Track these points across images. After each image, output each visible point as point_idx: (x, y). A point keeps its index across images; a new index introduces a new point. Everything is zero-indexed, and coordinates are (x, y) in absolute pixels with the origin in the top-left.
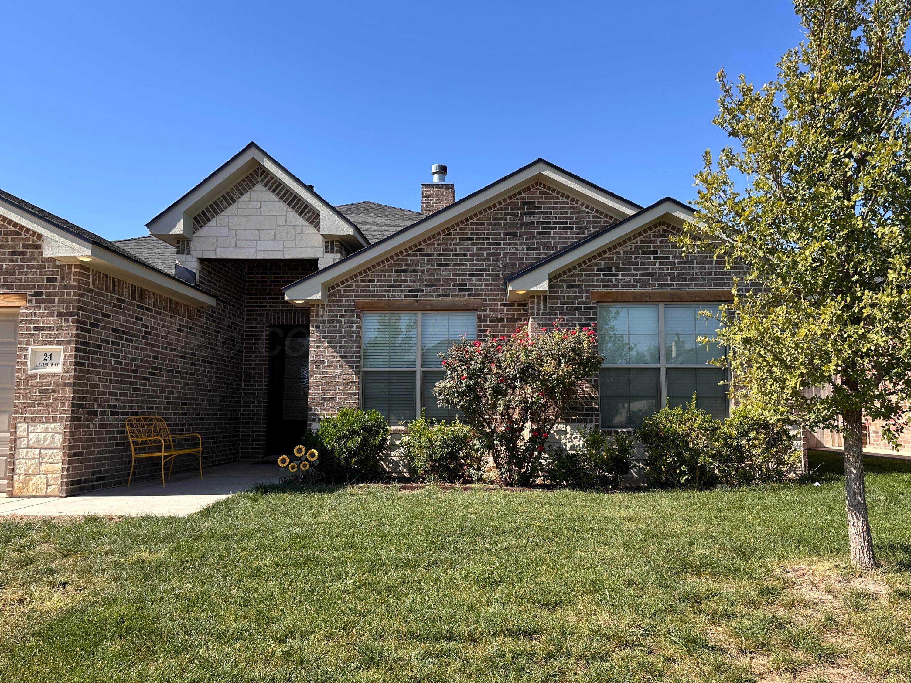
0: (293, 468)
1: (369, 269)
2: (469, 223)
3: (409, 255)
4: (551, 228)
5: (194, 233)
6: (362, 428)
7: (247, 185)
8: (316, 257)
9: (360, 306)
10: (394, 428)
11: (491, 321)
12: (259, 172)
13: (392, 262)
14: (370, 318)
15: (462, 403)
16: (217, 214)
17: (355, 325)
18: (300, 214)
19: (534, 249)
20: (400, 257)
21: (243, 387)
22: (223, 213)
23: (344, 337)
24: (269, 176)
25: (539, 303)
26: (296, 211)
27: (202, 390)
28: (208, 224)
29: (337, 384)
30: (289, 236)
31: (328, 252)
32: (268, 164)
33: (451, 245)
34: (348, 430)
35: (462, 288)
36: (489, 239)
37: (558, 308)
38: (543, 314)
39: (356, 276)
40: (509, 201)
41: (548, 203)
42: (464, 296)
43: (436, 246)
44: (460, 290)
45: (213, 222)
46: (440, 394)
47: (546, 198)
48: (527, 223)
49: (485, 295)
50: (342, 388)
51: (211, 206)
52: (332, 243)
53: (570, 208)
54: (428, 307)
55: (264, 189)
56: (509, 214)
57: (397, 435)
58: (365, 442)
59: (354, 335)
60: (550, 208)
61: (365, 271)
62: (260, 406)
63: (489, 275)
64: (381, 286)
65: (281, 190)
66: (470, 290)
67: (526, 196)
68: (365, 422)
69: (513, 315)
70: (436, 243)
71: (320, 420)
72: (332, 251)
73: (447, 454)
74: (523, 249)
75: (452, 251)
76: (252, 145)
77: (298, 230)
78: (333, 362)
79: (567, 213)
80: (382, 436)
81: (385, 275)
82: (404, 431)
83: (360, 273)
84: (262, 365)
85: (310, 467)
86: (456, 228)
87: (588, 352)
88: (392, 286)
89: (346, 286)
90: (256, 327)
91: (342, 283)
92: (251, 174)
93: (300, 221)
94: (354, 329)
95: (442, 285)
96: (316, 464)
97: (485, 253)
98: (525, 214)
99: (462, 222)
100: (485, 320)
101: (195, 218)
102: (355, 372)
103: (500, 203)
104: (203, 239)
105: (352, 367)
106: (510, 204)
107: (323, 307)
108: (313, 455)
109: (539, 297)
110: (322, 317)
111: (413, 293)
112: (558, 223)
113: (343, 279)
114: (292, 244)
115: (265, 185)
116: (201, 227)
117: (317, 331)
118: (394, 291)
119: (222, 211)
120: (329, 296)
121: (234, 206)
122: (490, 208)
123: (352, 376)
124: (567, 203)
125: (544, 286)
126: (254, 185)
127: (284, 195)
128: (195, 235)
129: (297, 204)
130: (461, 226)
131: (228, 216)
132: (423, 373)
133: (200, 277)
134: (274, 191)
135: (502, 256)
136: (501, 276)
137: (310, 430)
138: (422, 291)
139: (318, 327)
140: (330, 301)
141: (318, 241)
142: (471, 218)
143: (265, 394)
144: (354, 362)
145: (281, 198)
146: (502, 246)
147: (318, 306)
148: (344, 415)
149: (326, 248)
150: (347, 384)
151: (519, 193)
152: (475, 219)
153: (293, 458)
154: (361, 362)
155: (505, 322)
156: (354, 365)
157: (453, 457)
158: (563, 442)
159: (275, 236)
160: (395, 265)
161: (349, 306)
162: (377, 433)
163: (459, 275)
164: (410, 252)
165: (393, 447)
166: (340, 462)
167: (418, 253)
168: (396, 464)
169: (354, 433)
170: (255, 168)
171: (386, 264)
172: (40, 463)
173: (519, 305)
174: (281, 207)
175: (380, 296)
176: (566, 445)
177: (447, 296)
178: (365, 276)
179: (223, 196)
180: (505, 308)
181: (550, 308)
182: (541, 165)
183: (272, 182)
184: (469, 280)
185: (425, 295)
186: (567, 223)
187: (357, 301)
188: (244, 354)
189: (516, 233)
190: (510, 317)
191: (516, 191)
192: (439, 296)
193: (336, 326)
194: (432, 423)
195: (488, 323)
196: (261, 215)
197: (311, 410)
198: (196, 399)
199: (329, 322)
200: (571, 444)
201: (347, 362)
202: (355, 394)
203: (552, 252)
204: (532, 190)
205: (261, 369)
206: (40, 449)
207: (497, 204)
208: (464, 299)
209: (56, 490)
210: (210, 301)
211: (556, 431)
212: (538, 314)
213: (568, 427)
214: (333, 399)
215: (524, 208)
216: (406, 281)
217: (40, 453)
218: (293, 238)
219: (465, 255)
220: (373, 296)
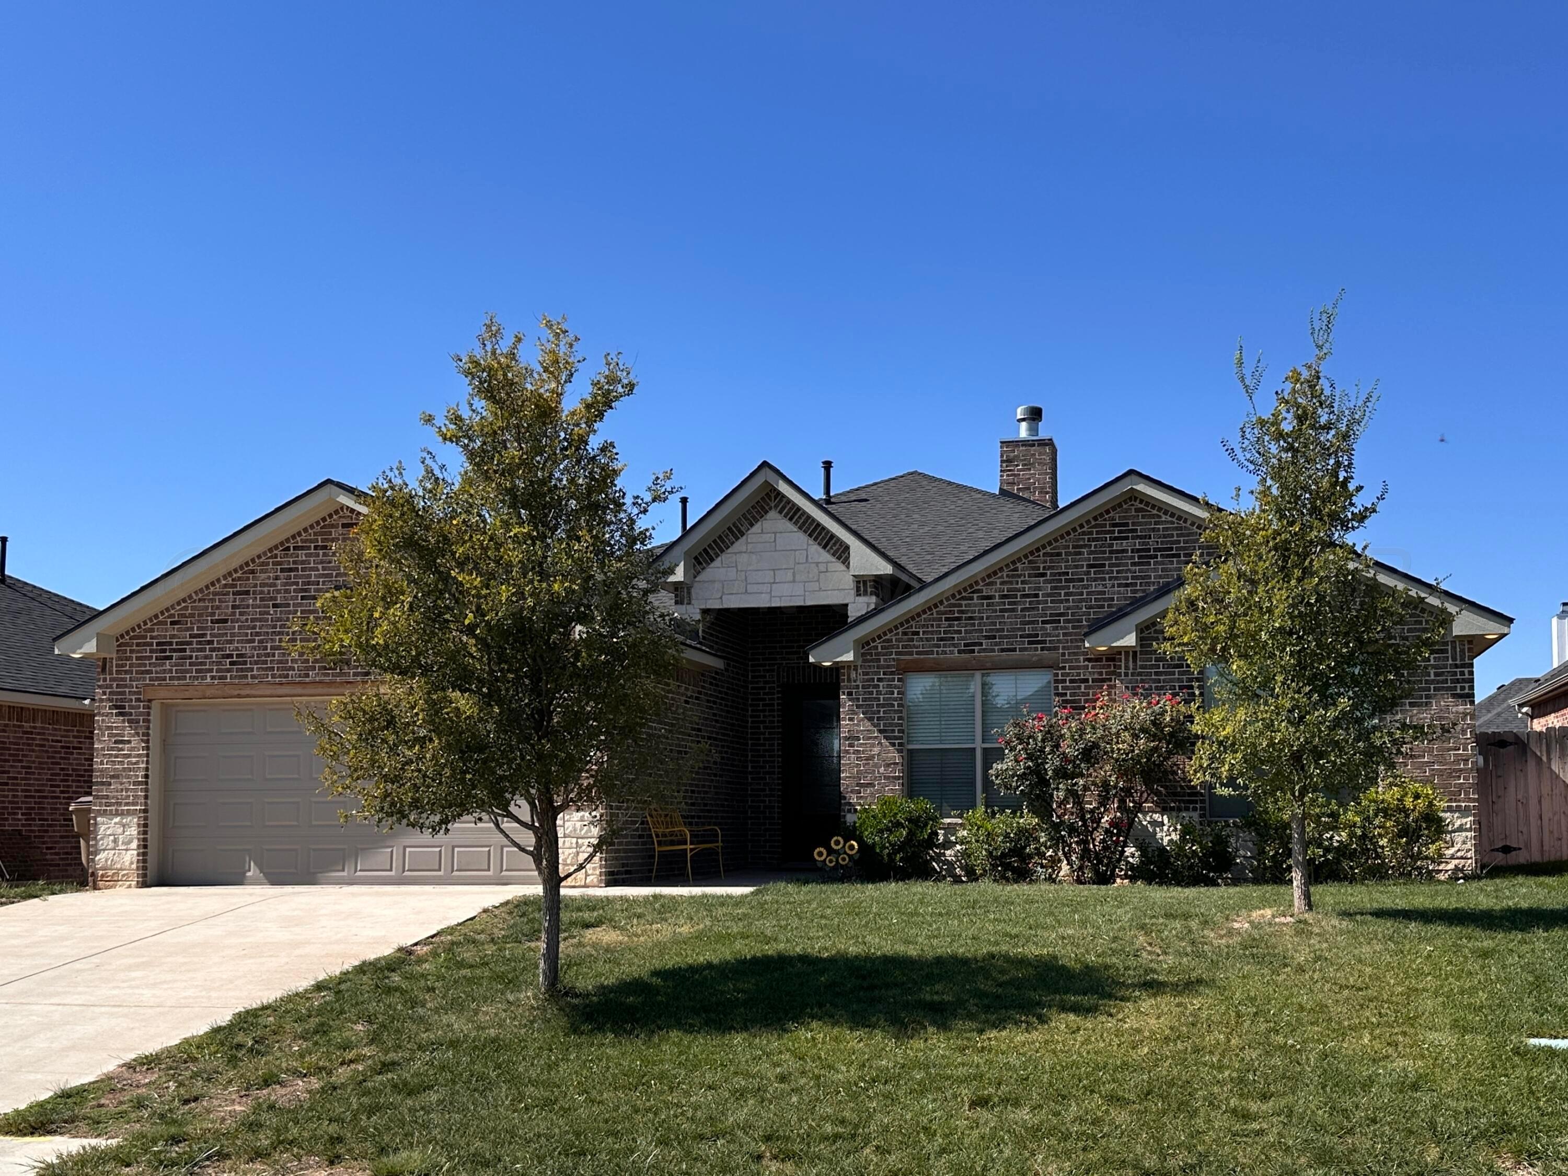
0: (831, 861)
1: (913, 618)
2: (1041, 553)
3: (963, 598)
4: (1151, 557)
5: (695, 577)
6: (906, 819)
7: (758, 512)
8: (845, 602)
9: (903, 666)
10: (948, 820)
11: (1071, 681)
12: (773, 495)
13: (942, 608)
14: (914, 681)
15: (1022, 788)
16: (722, 551)
17: (896, 691)
18: (824, 547)
19: (1127, 585)
20: (952, 601)
21: (750, 769)
22: (729, 550)
23: (883, 706)
24: (785, 500)
25: (1127, 660)
26: (819, 544)
27: (709, 774)
28: (712, 565)
29: (876, 765)
30: (811, 576)
31: (860, 595)
32: (783, 488)
33: (1017, 584)
34: (891, 821)
35: (1033, 639)
36: (1067, 574)
37: (1152, 667)
38: (1133, 675)
39: (896, 628)
40: (1093, 523)
41: (1146, 524)
42: (1036, 649)
43: (998, 586)
44: (1030, 643)
45: (717, 563)
46: (997, 778)
47: (1143, 517)
48: (1118, 552)
49: (1064, 648)
50: (882, 770)
51: (715, 541)
52: (865, 583)
53: (1176, 529)
54: (988, 665)
55: (777, 516)
56: (1094, 540)
57: (951, 829)
58: (911, 833)
59: (896, 703)
60: (1149, 530)
61: (907, 621)
62: (773, 796)
63: (1068, 621)
64: (927, 640)
65: (800, 517)
66: (1044, 642)
67: (1117, 516)
68: (910, 812)
69: (1101, 674)
70: (998, 581)
71: (856, 810)
72: (865, 593)
73: (1010, 850)
74: (1113, 586)
75: (1019, 591)
76: (765, 464)
77: (822, 568)
78: (870, 738)
79: (1172, 536)
80: (931, 829)
81: (932, 626)
82: (961, 824)
83: (902, 624)
84: (773, 739)
85: (850, 860)
86: (1024, 561)
87: (1170, 726)
88: (942, 639)
89: (884, 641)
90: (764, 688)
91: (879, 637)
92: (763, 499)
93: (825, 556)
94: (896, 695)
95: (1007, 637)
96: (856, 857)
97: (1063, 592)
98: (1116, 539)
99: (1032, 553)
100: (1064, 681)
101: (696, 558)
102: (897, 750)
103: (1081, 526)
104: (706, 585)
105: (893, 745)
106: (1095, 526)
107: (856, 669)
108: (852, 848)
109: (1127, 653)
110: (855, 681)
111: (969, 648)
112: (1160, 550)
113: (880, 632)
114: (815, 586)
115: (780, 512)
116: (704, 569)
117: (850, 700)
118: (945, 646)
119: (728, 548)
120: (863, 654)
121: (743, 539)
122: (1068, 533)
123: (894, 755)
124: (1173, 523)
125: (1130, 640)
126: (766, 512)
127: (804, 523)
128: (697, 579)
129: (820, 534)
130: (1030, 558)
131: (735, 553)
132: (985, 750)
133: (703, 631)
134: (791, 519)
135: (1085, 596)
136: (1084, 623)
137: (845, 822)
138: (981, 644)
139: (850, 694)
140: (864, 661)
141: (850, 583)
142: (1044, 547)
143: (778, 779)
144: (896, 738)
145: (800, 528)
146: (1085, 583)
147: (849, 667)
148: (885, 803)
149: (858, 589)
150: (888, 765)
151: (1108, 512)
152: (1048, 548)
153: (830, 851)
154: (905, 737)
155: (1090, 683)
156: (897, 742)
157: (1018, 851)
158: (1159, 835)
159: (794, 577)
160: (945, 613)
161: (888, 667)
162: (926, 825)
163: (1029, 623)
164: (964, 594)
165: (948, 844)
166: (883, 858)
167: (975, 595)
168: (950, 864)
169: (898, 825)
170: (768, 490)
171: (934, 610)
172: (578, 853)
173: (1108, 660)
174: (800, 538)
175: (927, 653)
176: (1162, 839)
177: (1014, 650)
178: (907, 628)
179: (729, 529)
180: (1090, 664)
181: (1142, 667)
182: (1134, 478)
183: (788, 507)
184: (1043, 629)
185: (985, 650)
186: (1171, 549)
187: (898, 659)
188: (750, 724)
189: (1103, 565)
190: (1096, 676)
191: (1102, 510)
192: (1003, 650)
193: (872, 693)
194: (994, 814)
195: (1068, 684)
196: (776, 551)
197: (845, 798)
198: (704, 786)
199: (863, 687)
200: (1169, 838)
201: (886, 738)
202: (898, 778)
203: (1152, 588)
204: (1125, 506)
205: (773, 745)
206: (577, 838)
207: (1078, 528)
208: (1037, 653)
209: (595, 880)
210: (716, 663)
211: (1149, 822)
212: (1126, 675)
213: (1165, 817)
214: (871, 785)
215: (1113, 532)
216: (959, 632)
217: (577, 842)
218: (816, 579)
219: (1037, 596)
220: (918, 653)
